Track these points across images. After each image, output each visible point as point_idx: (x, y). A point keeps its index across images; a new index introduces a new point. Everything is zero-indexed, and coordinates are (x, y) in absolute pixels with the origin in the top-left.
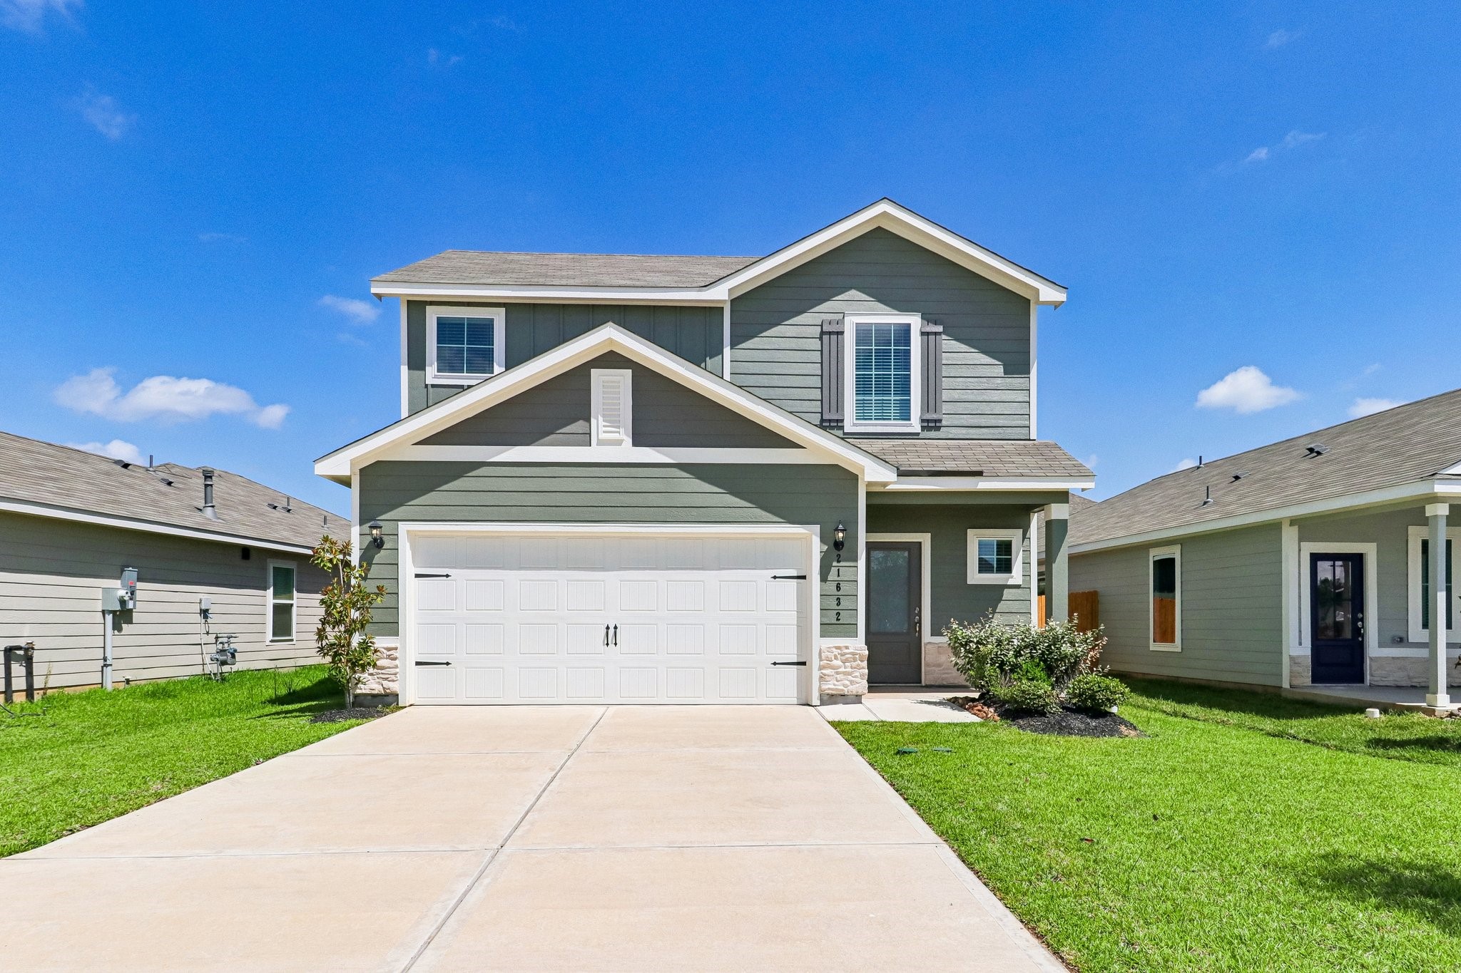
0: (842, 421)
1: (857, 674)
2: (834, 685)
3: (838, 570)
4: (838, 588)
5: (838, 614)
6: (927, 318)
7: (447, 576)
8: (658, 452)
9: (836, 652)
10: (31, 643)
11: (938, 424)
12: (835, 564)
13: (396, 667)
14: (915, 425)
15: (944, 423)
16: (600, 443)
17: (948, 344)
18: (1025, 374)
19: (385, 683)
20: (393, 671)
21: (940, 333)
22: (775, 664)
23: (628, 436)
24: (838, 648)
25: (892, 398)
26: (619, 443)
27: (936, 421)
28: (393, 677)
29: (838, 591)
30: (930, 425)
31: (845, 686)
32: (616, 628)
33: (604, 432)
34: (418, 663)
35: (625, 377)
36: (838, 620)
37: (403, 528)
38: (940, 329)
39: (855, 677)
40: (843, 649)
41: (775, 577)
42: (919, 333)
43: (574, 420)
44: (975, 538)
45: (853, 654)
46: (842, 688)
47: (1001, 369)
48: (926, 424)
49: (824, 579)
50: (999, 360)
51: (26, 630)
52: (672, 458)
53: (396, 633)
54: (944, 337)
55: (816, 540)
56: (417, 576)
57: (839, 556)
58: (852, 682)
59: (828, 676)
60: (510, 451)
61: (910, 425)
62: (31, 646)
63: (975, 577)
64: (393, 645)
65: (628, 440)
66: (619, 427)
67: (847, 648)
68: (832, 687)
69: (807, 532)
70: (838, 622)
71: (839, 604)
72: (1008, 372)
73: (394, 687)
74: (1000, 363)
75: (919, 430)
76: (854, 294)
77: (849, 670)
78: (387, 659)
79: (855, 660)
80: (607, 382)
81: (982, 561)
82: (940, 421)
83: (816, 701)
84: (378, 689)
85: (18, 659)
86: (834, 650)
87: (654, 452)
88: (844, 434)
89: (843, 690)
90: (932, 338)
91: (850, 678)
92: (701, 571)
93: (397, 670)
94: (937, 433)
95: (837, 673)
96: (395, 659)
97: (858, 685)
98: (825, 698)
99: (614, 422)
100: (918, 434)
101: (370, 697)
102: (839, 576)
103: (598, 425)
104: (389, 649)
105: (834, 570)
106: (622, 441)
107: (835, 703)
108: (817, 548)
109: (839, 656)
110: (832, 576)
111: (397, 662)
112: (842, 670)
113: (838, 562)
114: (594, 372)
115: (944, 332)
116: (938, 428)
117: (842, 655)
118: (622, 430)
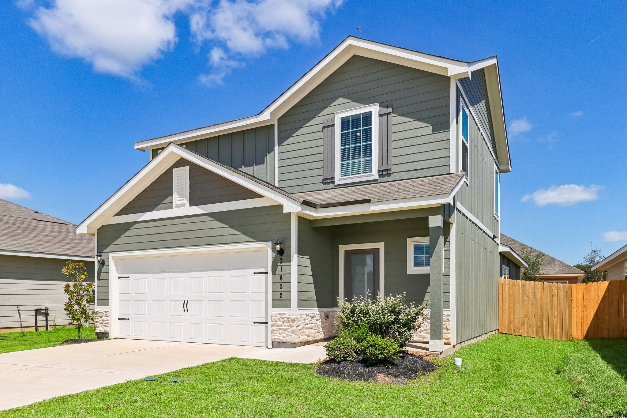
0: (334, 178)
1: (290, 330)
2: (278, 336)
3: (281, 267)
4: (281, 278)
5: (281, 294)
6: (382, 105)
7: (128, 277)
8: (200, 208)
9: (279, 316)
10: (47, 308)
11: (389, 172)
12: (279, 264)
13: (108, 320)
14: (375, 174)
15: (392, 171)
16: (177, 206)
17: (395, 119)
18: (447, 129)
19: (104, 327)
20: (107, 322)
21: (390, 113)
22: (255, 323)
23: (188, 202)
24: (280, 314)
25: (362, 159)
26: (183, 205)
27: (387, 170)
28: (107, 325)
29: (281, 280)
30: (384, 173)
31: (284, 337)
32: (188, 302)
33: (178, 200)
34: (119, 319)
35: (186, 169)
36: (281, 297)
37: (111, 255)
38: (390, 110)
39: (289, 332)
40: (283, 315)
41: (255, 273)
42: (377, 116)
43: (168, 196)
44: (411, 243)
45: (288, 318)
46: (282, 338)
47: (429, 129)
48: (381, 173)
49: (274, 273)
50: (429, 123)
51: (46, 303)
52: (206, 211)
53: (108, 304)
54: (393, 115)
55: (270, 250)
56: (119, 278)
57: (281, 259)
58: (287, 335)
59: (275, 330)
60: (145, 215)
61: (372, 175)
62: (46, 309)
63: (412, 269)
64: (106, 310)
65: (188, 204)
66: (183, 197)
67: (284, 314)
68: (277, 337)
69: (265, 246)
70: (281, 299)
71: (281, 288)
72: (435, 130)
73: (107, 329)
74: (430, 125)
75: (377, 177)
76: (341, 100)
77: (286, 327)
78: (105, 316)
79: (289, 322)
80: (180, 174)
81: (416, 259)
82: (390, 170)
83: (270, 346)
84: (102, 331)
85: (42, 314)
86: (278, 315)
87: (197, 208)
88: (336, 186)
89: (282, 339)
90: (385, 117)
91: (286, 332)
92: (222, 271)
93: (108, 322)
94: (389, 178)
95: (280, 329)
96: (108, 316)
97: (290, 337)
98: (275, 344)
99: (181, 195)
100: (377, 180)
101: (101, 334)
102: (281, 271)
103: (176, 198)
104: (106, 312)
105: (279, 268)
106: (185, 204)
107: (280, 347)
108: (270, 255)
109: (281, 319)
110: (278, 271)
111: (108, 318)
112: (283, 327)
113: (281, 262)
114: (175, 170)
115: (393, 112)
116: (389, 175)
117: (283, 318)
118: (184, 199)
